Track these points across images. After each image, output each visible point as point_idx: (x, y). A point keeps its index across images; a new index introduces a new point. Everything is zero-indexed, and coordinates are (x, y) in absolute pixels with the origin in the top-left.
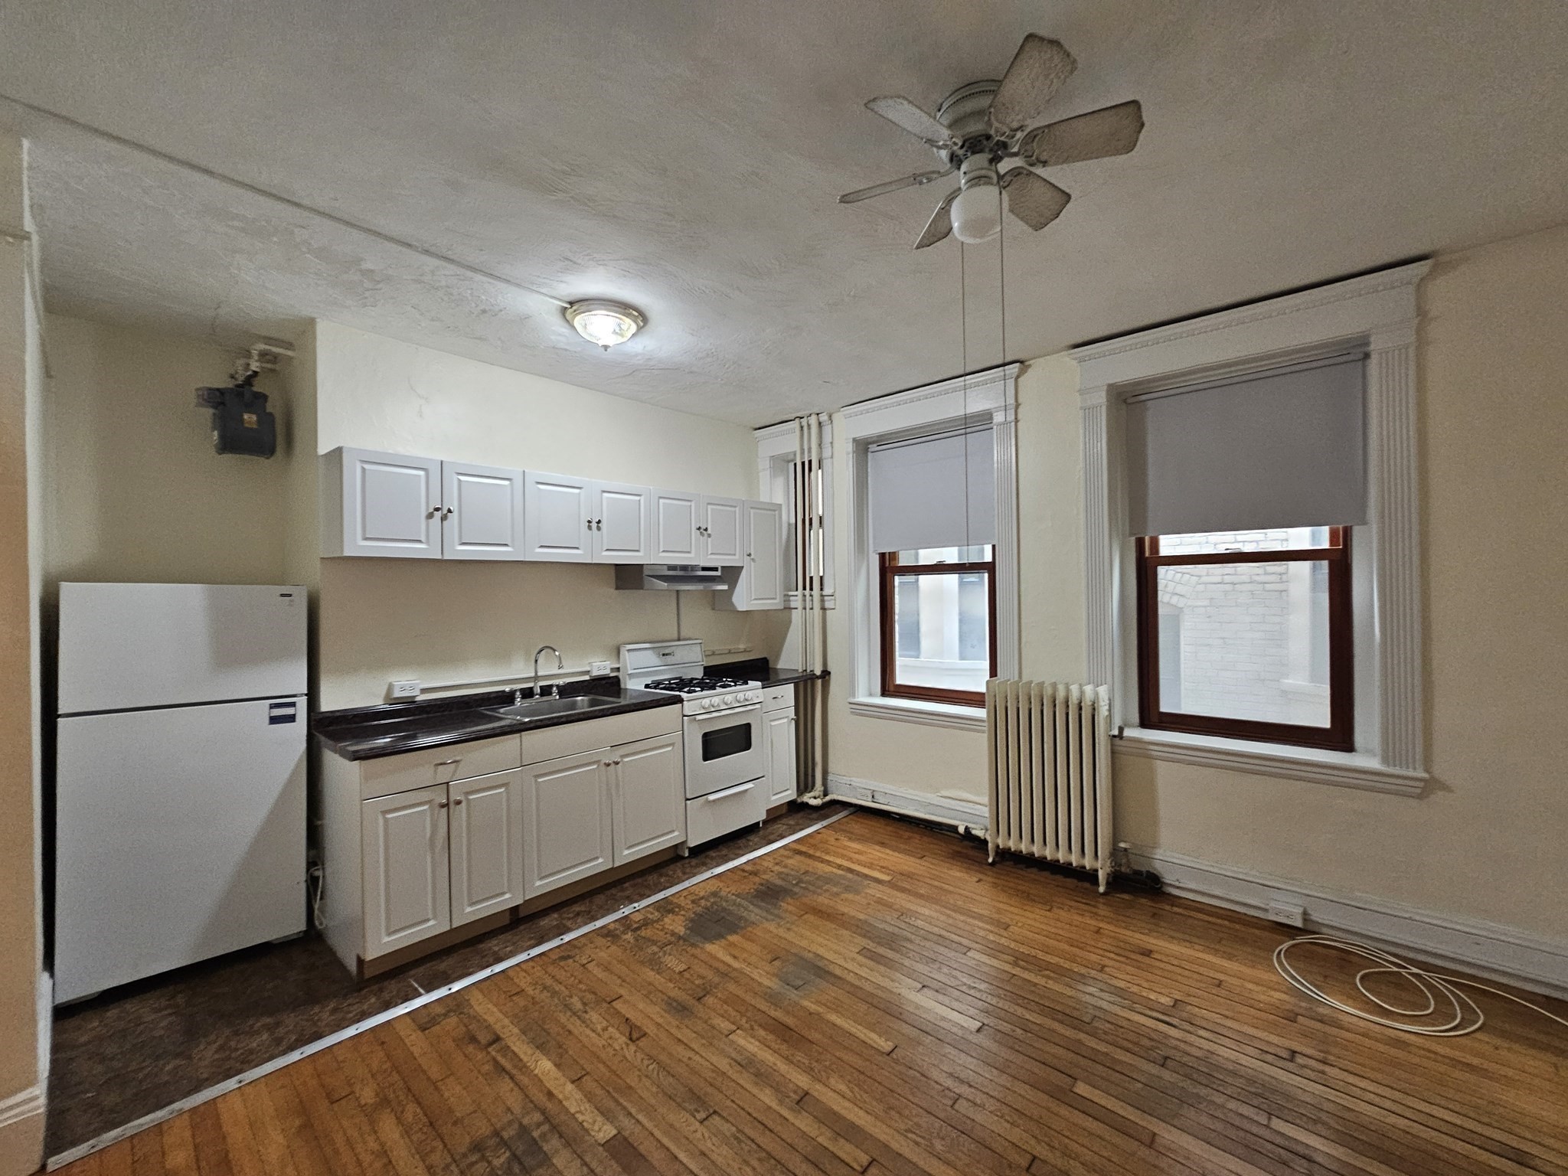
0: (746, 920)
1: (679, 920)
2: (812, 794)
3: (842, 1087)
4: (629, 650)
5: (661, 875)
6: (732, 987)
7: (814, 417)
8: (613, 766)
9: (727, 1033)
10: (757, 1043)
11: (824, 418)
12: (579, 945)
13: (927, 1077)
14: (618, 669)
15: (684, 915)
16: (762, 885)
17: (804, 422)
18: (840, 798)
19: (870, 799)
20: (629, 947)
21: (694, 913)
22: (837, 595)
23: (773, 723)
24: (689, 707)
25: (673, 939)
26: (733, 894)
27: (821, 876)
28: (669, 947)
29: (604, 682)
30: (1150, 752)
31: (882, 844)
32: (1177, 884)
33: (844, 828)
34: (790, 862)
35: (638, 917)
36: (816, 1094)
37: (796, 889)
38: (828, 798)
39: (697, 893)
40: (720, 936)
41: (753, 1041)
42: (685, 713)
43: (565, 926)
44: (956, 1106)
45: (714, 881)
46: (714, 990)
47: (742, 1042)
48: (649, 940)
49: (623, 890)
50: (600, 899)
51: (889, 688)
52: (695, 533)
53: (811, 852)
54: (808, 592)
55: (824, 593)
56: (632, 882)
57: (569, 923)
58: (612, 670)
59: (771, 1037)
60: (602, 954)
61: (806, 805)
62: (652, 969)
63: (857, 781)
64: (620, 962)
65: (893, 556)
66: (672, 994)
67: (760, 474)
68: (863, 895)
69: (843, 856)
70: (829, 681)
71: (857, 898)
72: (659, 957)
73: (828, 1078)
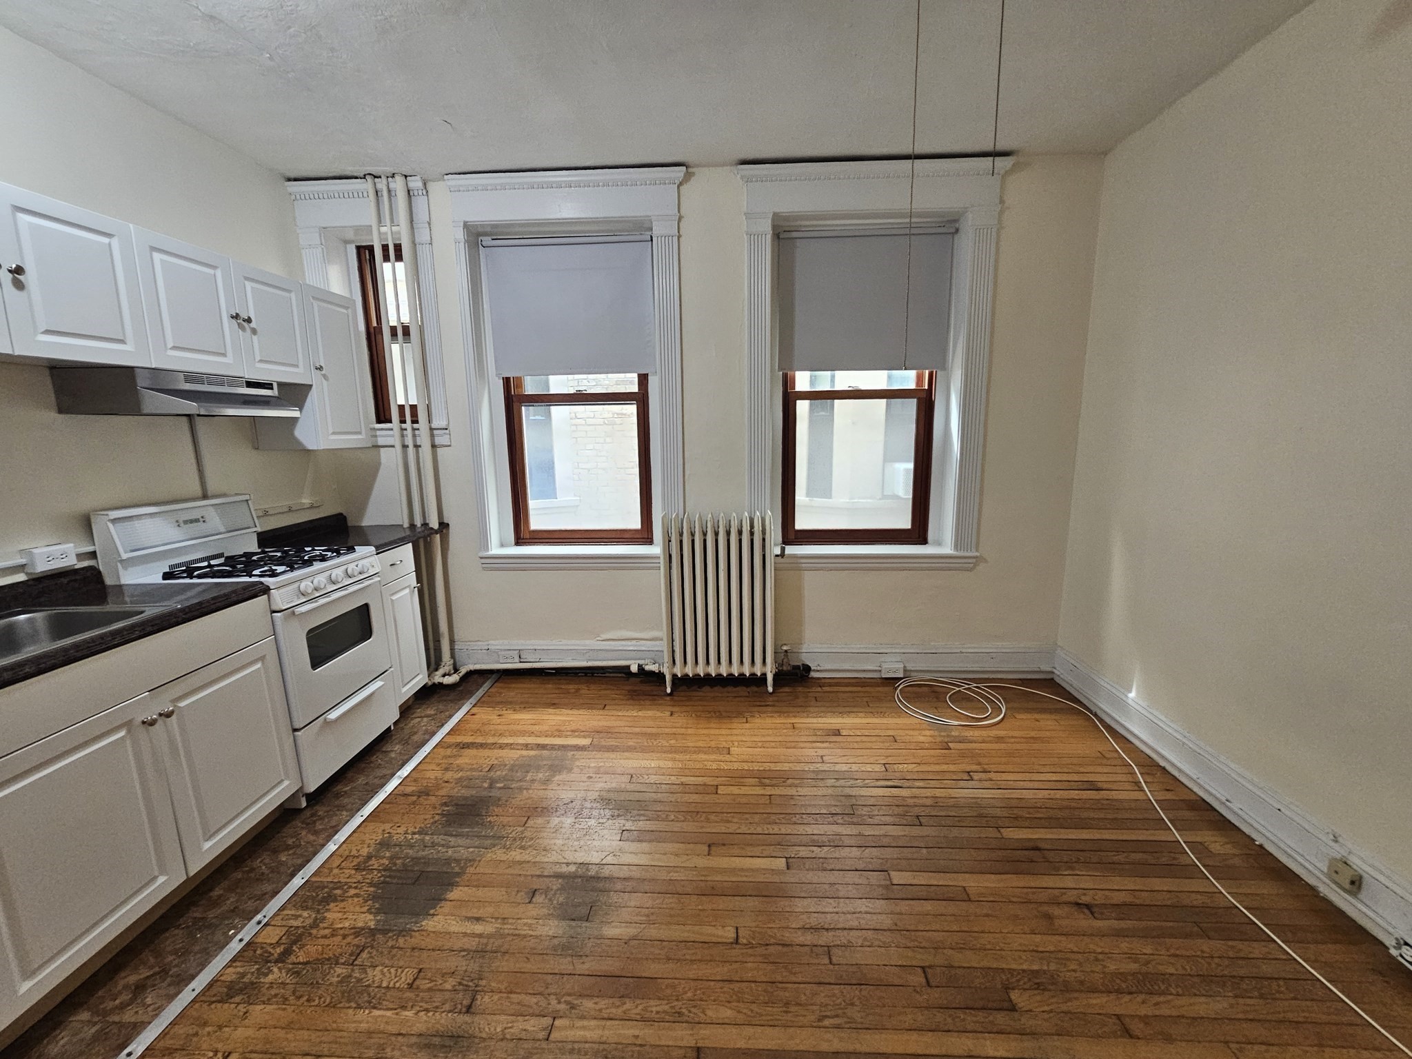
0: (457, 861)
1: (352, 905)
2: (441, 671)
3: (727, 1013)
4: (114, 521)
5: (275, 852)
6: (505, 964)
7: (399, 180)
8: (160, 722)
9: (542, 1035)
10: (593, 1023)
11: (415, 183)
12: (177, 1044)
13: (787, 945)
14: (93, 555)
15: (357, 895)
16: (445, 804)
17: (382, 184)
18: (478, 667)
19: (517, 659)
20: (288, 993)
21: (371, 884)
22: (451, 427)
23: (394, 598)
24: (280, 598)
25: (361, 940)
26: (414, 833)
27: (513, 766)
28: (364, 955)
29: (65, 581)
30: (800, 565)
31: (554, 705)
32: (819, 668)
33: (498, 699)
34: (460, 761)
35: (273, 935)
36: (708, 1044)
37: (495, 793)
38: (463, 671)
39: (354, 852)
40: (437, 900)
41: (585, 1023)
42: (275, 608)
43: (120, 1025)
44: (834, 960)
45: (371, 826)
46: (483, 983)
47: (572, 1034)
48: (320, 961)
49: (216, 903)
50: (174, 939)
51: (523, 534)
52: (228, 325)
53: (480, 740)
54: (408, 425)
55: (433, 426)
56: (226, 884)
57: (128, 1016)
58: (80, 557)
59: (603, 1003)
60: (240, 1033)
61: (441, 686)
62: (359, 1007)
63: (496, 644)
64: (289, 1027)
65: (519, 382)
66: (420, 1027)
67: (303, 252)
68: (575, 770)
69: (523, 733)
70: (448, 534)
71: (572, 776)
72: (359, 980)
73: (704, 1012)
